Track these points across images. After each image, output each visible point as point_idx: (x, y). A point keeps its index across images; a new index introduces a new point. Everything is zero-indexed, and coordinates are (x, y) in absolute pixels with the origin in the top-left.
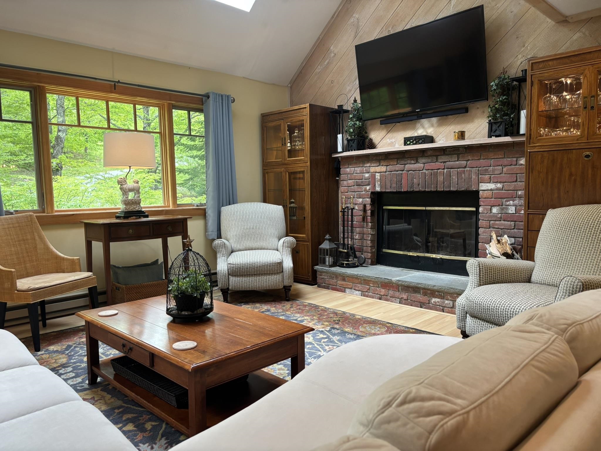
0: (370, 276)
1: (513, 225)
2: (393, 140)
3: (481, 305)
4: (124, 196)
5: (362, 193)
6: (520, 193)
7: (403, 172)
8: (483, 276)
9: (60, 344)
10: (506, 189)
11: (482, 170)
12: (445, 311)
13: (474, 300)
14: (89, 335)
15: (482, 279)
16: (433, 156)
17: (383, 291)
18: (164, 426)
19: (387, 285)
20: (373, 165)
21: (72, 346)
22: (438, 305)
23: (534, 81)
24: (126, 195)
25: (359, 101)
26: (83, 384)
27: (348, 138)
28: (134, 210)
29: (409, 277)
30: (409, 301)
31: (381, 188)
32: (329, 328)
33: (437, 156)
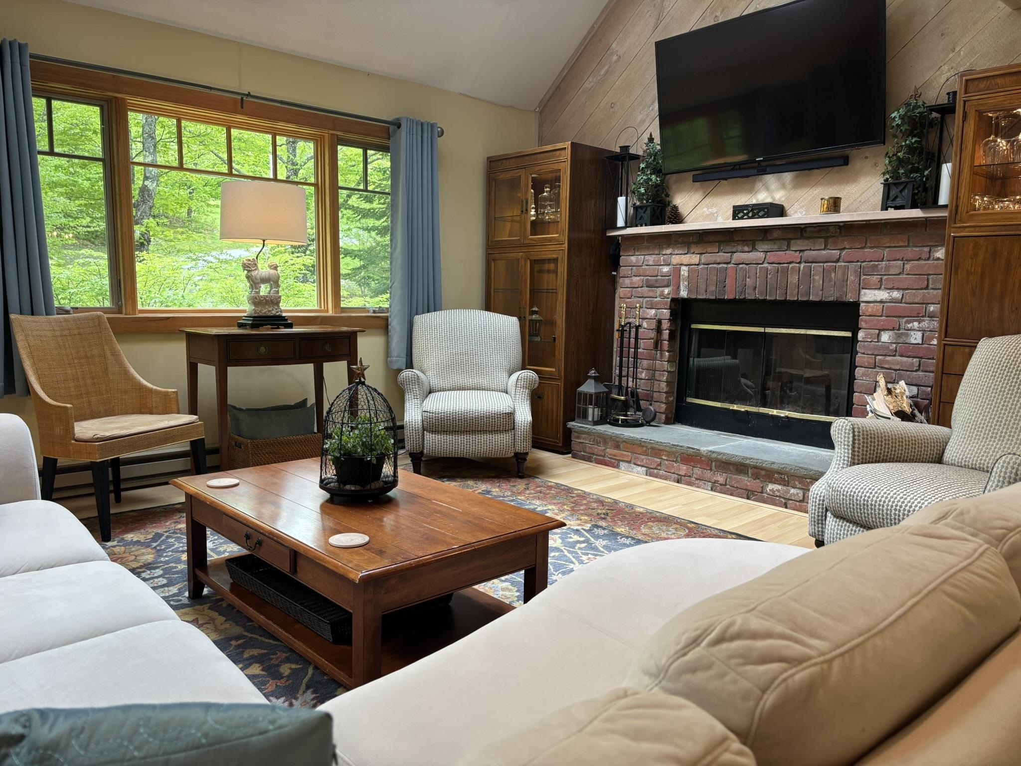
0: (663, 441)
1: (917, 364)
2: (714, 210)
3: (853, 497)
4: (253, 289)
5: (655, 299)
6: (932, 308)
7: (729, 266)
8: (859, 448)
9: (142, 531)
10: (907, 301)
11: (868, 267)
12: (788, 506)
13: (842, 488)
14: (192, 517)
15: (856, 453)
16: (783, 239)
17: (684, 469)
18: (310, 671)
19: (691, 458)
20: (676, 252)
21: (162, 535)
22: (777, 496)
23: (968, 111)
24: (256, 289)
25: (657, 140)
26: (180, 598)
27: (635, 204)
28: (269, 314)
29: (731, 446)
30: (728, 487)
31: (689, 291)
32: (589, 525)
33: (788, 240)
